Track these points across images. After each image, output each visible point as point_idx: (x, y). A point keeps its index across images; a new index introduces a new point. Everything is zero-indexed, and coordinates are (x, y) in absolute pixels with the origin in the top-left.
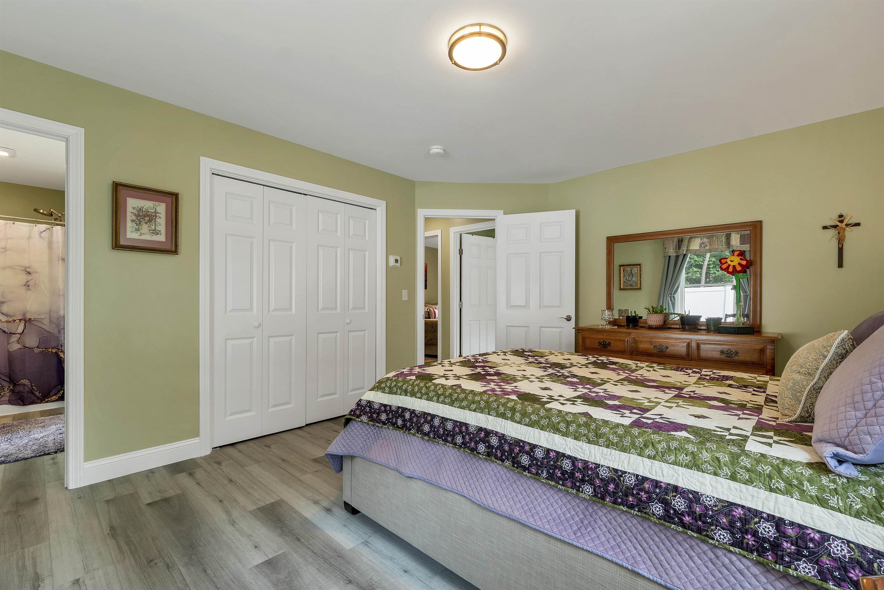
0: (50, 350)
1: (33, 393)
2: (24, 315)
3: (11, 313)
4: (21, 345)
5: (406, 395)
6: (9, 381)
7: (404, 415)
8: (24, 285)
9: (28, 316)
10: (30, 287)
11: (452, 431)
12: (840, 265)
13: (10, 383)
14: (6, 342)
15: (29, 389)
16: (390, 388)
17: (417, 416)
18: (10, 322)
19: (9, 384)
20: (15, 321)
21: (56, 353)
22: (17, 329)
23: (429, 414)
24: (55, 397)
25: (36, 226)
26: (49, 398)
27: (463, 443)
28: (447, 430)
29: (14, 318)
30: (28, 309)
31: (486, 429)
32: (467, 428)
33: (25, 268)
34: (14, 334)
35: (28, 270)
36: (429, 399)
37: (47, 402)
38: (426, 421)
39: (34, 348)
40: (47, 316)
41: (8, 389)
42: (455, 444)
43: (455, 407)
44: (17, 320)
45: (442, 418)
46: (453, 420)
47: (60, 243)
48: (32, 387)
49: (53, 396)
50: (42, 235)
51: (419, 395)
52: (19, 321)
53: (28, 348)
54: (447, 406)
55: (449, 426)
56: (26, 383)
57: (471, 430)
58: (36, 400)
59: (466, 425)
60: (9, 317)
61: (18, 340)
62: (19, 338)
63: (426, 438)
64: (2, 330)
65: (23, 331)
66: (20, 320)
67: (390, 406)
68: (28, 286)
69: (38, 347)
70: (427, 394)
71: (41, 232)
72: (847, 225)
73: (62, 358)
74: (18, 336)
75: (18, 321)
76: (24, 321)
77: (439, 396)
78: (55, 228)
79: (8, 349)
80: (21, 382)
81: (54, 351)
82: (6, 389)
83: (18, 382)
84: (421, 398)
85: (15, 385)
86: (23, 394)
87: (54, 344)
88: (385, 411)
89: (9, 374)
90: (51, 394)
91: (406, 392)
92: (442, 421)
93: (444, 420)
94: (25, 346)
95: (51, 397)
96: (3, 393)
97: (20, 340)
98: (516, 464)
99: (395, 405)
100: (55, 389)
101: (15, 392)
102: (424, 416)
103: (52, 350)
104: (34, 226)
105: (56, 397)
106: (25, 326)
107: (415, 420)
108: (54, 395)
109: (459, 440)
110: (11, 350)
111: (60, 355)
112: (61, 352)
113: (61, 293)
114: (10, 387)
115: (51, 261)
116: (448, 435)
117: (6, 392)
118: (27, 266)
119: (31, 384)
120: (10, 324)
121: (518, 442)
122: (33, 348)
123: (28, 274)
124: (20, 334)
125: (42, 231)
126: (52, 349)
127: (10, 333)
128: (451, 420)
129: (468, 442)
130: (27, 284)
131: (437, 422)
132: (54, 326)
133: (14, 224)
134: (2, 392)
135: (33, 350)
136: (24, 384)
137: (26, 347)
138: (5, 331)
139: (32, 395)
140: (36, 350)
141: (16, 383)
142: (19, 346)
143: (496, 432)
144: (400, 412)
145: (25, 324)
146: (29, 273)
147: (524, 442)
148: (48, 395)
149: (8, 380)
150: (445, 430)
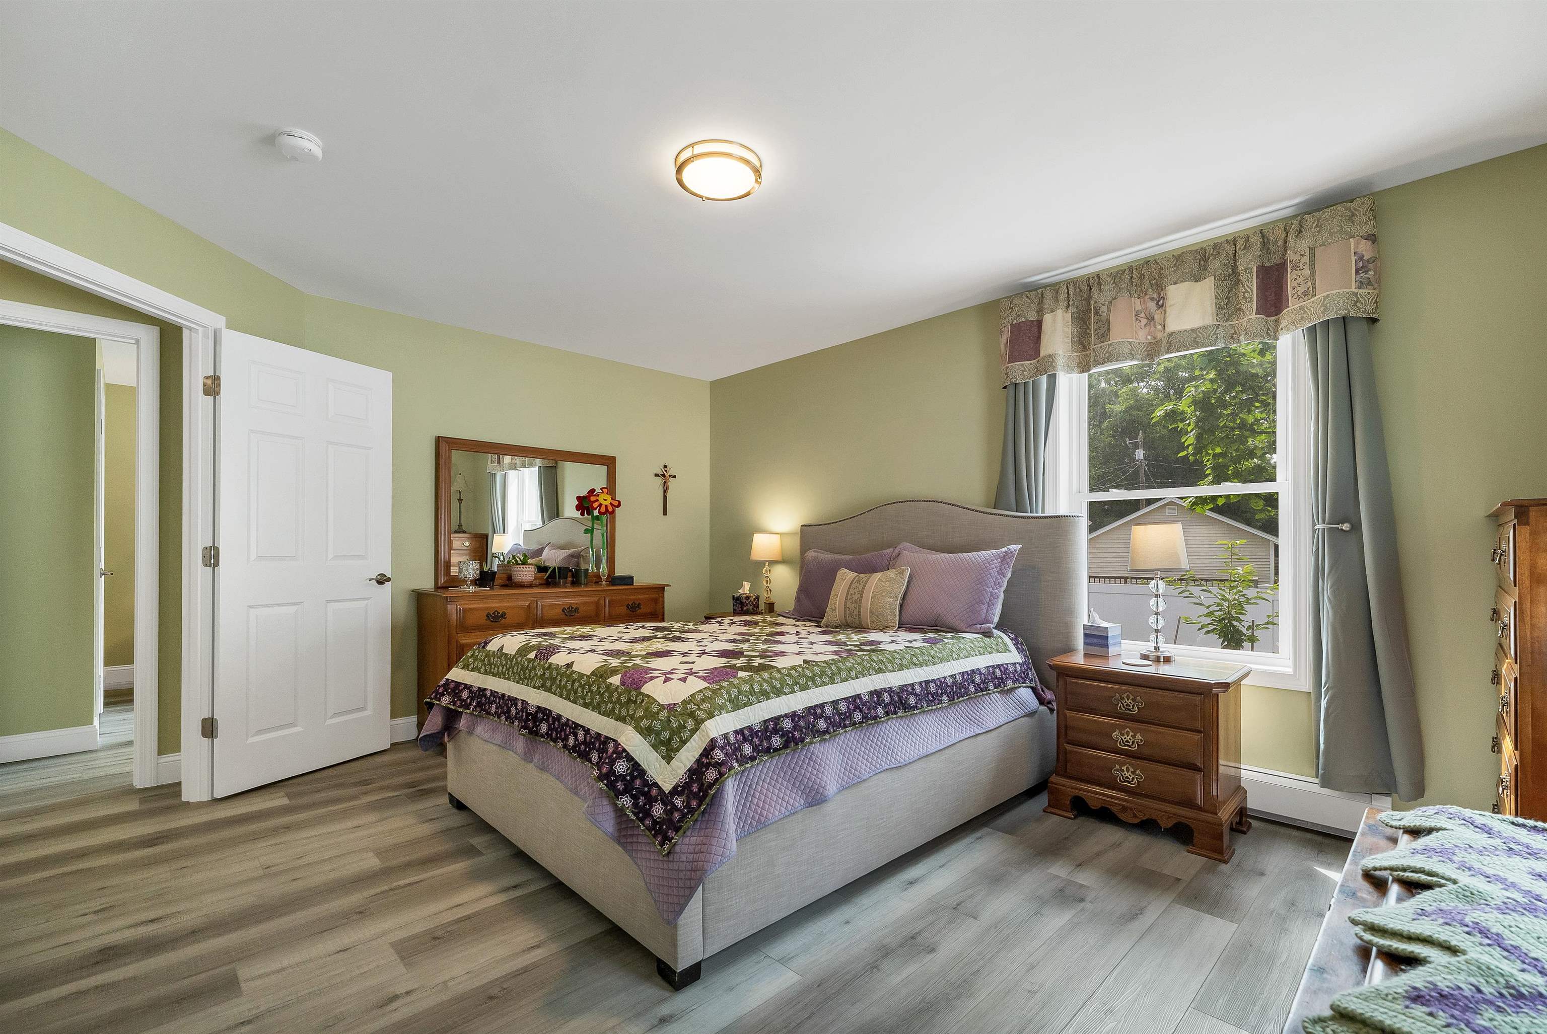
5: (768, 698)
7: (780, 727)
11: (847, 712)
12: (665, 513)
16: (731, 701)
17: (803, 716)
23: (816, 706)
27: (863, 718)
28: (841, 714)
31: (875, 690)
32: (860, 698)
36: (804, 688)
38: (816, 717)
42: (855, 724)
43: (838, 683)
45: (832, 702)
46: (844, 699)
51: (787, 690)
54: (830, 685)
55: (843, 707)
57: (865, 698)
59: (858, 696)
63: (827, 737)
67: (750, 728)
70: (797, 683)
72: (670, 476)
77: (813, 679)
84: (793, 692)
88: (745, 739)
91: (766, 695)
92: (834, 706)
93: (835, 703)
98: (906, 707)
99: (758, 722)
102: (810, 712)
107: (802, 724)
109: (858, 716)
116: (844, 720)
121: (903, 688)
128: (841, 700)
129: (868, 714)
131: (829, 711)
143: (884, 688)
144: (772, 726)
147: (905, 685)
150: (840, 714)
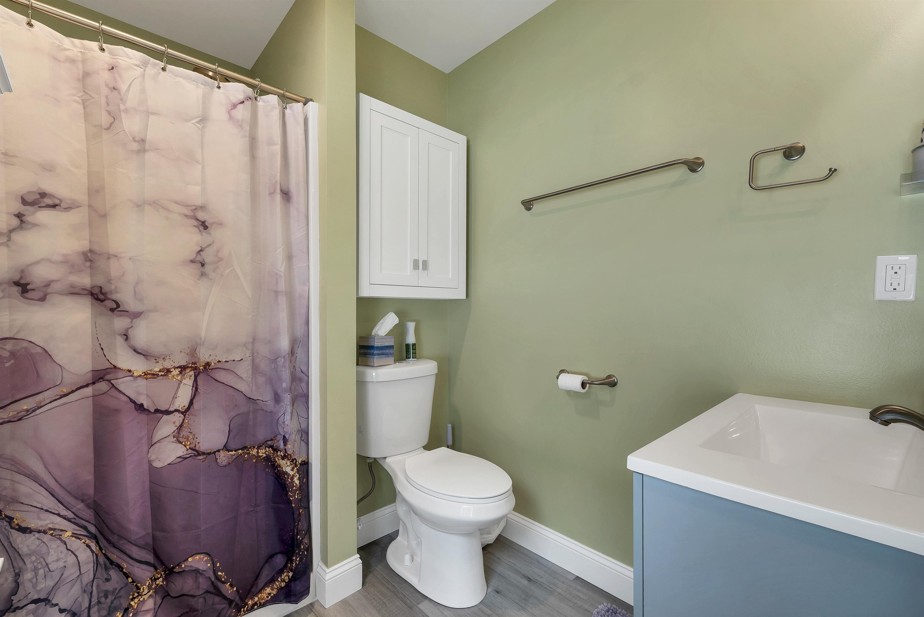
0: (254, 452)
1: (218, 593)
2: (193, 352)
3: (157, 349)
4: (185, 446)
6: (152, 562)
8: (193, 261)
9: (204, 356)
10: (207, 268)
13: (156, 569)
14: (145, 441)
15: (209, 583)
18: (155, 375)
19: (152, 569)
20: (168, 371)
21: (268, 458)
22: (175, 397)
24: (268, 590)
25: (219, 87)
26: (256, 595)
29: (168, 364)
30: (203, 334)
33: (191, 210)
34: (168, 412)
35: (202, 216)
37: (252, 609)
39: (218, 451)
40: (247, 355)
41: (150, 588)
44: (175, 368)
47: (276, 144)
48: (215, 573)
49: (263, 588)
50: (234, 113)
52: (181, 372)
53: (204, 453)
56: (201, 566)
58: (225, 611)
60: (153, 359)
61: (179, 433)
62: (181, 426)
64: (134, 402)
65: (191, 403)
66: (183, 368)
68: (203, 265)
69: (226, 448)
71: (234, 106)
73: (288, 475)
74: (177, 418)
75: (177, 372)
76: (192, 373)
78: (264, 102)
79: (150, 463)
80: (187, 564)
81: (262, 453)
82: (145, 589)
83: (179, 565)
85: (170, 573)
86: (193, 601)
87: (262, 435)
89: (154, 538)
90: (262, 581)
94: (197, 448)
95: (260, 591)
96: (136, 600)
97: (184, 432)
100: (267, 565)
101: (169, 595)
103: (258, 452)
104: (212, 88)
105: (272, 589)
106: (197, 389)
108: (266, 585)
110: (157, 464)
111: (279, 466)
112: (283, 458)
113: (282, 286)
114: (156, 579)
115: (254, 194)
117: (146, 597)
118: (199, 202)
119: (214, 564)
120: (155, 384)
122: (214, 453)
123: (201, 228)
124: (182, 413)
125: (235, 100)
126: (258, 448)
127: (157, 411)
130: (199, 258)
132: (261, 380)
133: (164, 69)
134: (132, 599)
135: (216, 459)
136: (197, 571)
137: (199, 453)
138: (142, 405)
139: (217, 599)
140: (223, 457)
141: (174, 568)
142: (181, 451)
145: (196, 380)
146: (204, 226)
148: (252, 586)
149: (150, 558)
